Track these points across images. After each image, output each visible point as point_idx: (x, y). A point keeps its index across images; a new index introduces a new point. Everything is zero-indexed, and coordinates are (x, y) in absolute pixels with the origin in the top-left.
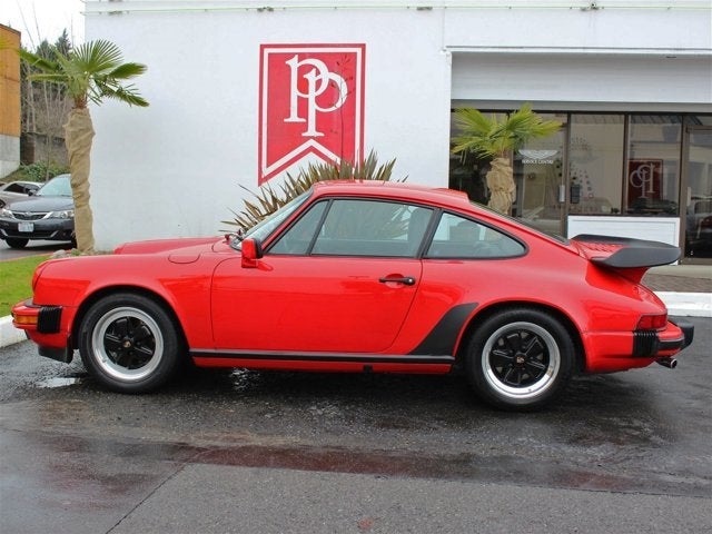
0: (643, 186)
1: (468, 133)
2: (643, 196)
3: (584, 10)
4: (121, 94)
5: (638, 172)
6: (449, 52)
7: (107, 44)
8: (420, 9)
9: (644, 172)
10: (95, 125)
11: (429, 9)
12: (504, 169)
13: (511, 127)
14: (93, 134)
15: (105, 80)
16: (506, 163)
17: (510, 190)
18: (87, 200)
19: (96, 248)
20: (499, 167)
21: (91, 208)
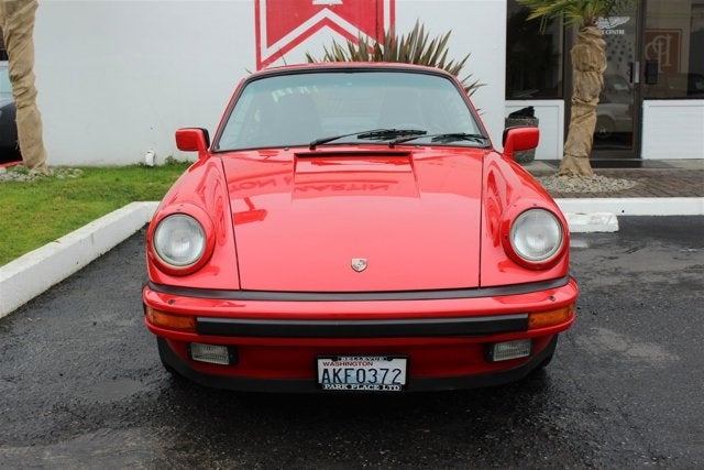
0: (659, 58)
2: (659, 71)
5: (654, 43)
9: (660, 44)
12: (595, 42)
16: (597, 33)
17: (603, 70)
18: (33, 98)
19: (48, 163)
20: (588, 39)
21: (39, 109)
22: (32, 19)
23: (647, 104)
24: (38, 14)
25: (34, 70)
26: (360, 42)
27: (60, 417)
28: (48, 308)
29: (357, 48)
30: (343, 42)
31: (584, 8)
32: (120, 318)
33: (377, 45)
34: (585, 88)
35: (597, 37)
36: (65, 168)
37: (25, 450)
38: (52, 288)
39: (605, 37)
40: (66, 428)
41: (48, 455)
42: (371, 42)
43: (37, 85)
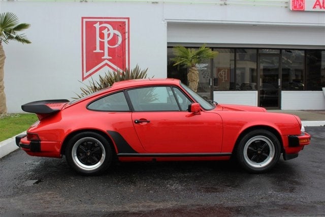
0: (223, 77)
1: (179, 57)
2: (223, 81)
3: (221, 5)
4: (17, 38)
5: (221, 72)
6: (166, 21)
7: (11, 14)
8: (153, 3)
9: (224, 72)
10: (6, 54)
11: (157, 3)
12: (195, 72)
13: (199, 54)
14: (5, 58)
15: (10, 32)
16: (196, 69)
17: (198, 81)
18: (3, 89)
19: (7, 112)
20: (193, 71)
21: (5, 93)
22: (4, 62)
23: (214, 92)
24: (5, 61)
25: (4, 80)
26: (117, 71)
27: (15, 190)
28: (10, 159)
29: (116, 73)
30: (111, 71)
31: (191, 61)
32: (34, 162)
33: (123, 73)
34: (192, 87)
35: (195, 70)
36: (14, 114)
37: (4, 199)
38: (10, 153)
39: (198, 70)
40: (17, 193)
41: (12, 200)
42: (121, 71)
43: (5, 85)
